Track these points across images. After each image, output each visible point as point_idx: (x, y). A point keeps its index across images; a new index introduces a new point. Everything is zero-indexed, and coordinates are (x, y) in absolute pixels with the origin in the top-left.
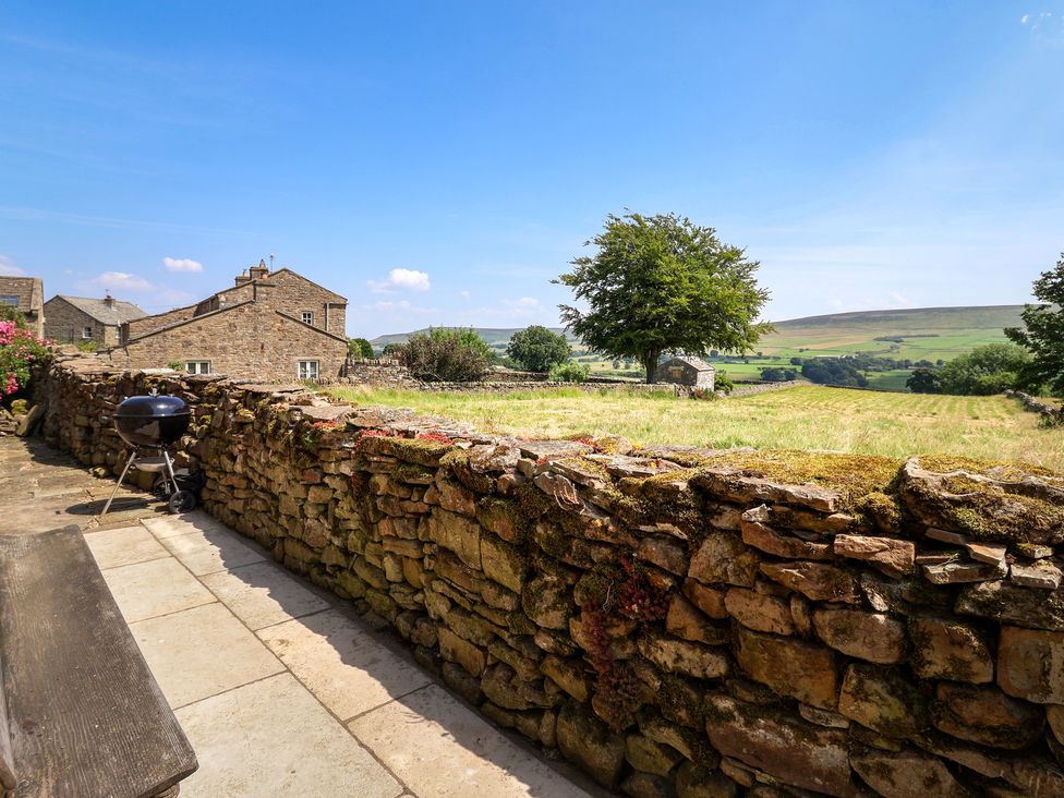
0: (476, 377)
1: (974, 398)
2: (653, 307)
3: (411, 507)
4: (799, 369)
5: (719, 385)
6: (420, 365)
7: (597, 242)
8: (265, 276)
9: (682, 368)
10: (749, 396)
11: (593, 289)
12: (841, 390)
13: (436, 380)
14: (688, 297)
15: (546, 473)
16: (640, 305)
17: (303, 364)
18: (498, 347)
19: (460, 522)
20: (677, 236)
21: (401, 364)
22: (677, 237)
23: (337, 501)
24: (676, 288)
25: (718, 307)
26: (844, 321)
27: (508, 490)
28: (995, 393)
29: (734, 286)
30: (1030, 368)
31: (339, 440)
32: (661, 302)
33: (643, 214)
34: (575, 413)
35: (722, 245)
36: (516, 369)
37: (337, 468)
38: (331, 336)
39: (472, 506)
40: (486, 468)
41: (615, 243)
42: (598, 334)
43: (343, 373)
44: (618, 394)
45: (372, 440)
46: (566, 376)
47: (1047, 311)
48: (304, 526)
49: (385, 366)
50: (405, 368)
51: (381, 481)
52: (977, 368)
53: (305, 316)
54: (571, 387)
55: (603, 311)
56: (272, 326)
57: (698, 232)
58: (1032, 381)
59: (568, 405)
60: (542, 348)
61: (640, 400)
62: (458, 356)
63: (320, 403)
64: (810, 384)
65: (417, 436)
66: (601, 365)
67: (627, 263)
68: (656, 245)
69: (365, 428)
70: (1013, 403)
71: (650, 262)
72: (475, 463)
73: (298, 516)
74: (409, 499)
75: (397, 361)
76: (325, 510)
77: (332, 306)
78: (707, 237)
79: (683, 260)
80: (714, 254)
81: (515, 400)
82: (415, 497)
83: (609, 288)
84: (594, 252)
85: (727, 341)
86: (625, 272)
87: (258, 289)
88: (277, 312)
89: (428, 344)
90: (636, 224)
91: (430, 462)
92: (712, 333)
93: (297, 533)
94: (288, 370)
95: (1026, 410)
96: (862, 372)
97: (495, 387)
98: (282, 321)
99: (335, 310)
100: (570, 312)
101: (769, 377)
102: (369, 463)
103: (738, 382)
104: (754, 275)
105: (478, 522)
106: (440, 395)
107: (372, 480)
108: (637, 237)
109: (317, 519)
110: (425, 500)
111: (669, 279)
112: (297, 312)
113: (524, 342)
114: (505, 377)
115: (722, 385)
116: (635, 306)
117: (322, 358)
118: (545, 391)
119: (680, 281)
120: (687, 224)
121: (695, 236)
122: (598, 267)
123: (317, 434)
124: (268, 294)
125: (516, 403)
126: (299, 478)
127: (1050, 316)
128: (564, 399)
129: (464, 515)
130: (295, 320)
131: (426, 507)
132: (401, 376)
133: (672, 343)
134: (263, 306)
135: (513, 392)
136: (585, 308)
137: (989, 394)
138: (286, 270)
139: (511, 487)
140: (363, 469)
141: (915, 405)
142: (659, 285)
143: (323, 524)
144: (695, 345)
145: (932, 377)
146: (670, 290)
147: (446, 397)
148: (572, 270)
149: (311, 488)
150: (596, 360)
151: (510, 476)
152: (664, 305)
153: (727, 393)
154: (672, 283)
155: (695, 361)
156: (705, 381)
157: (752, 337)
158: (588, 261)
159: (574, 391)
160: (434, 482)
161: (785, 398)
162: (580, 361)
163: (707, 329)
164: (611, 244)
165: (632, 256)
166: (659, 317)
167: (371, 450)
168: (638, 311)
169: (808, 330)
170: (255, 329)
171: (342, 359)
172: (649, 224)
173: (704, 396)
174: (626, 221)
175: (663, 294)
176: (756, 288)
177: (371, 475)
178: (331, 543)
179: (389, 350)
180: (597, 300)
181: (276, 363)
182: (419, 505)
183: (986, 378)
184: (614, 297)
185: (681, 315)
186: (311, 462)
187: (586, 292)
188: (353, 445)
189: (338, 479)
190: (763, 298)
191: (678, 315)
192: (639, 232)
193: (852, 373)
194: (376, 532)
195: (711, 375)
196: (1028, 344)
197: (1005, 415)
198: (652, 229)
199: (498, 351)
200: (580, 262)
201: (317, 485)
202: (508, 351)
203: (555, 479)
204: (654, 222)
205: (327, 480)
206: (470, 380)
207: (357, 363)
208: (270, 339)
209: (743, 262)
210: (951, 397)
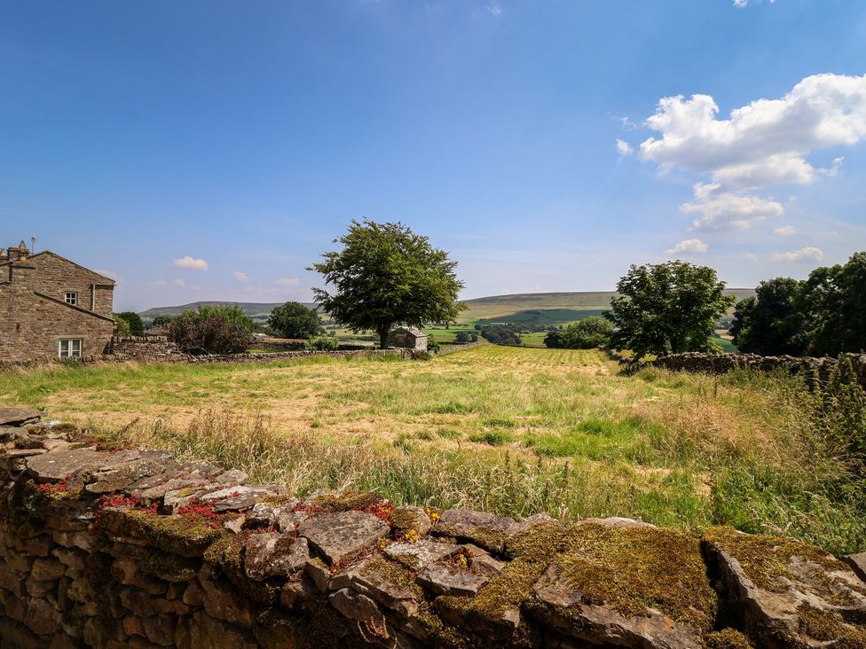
0: (241, 350)
1: (581, 351)
2: (385, 292)
3: (166, 606)
4: (480, 332)
5: (430, 347)
6: (189, 340)
7: (343, 241)
8: (24, 259)
9: (405, 335)
10: (450, 354)
11: (339, 276)
12: (507, 347)
13: (205, 353)
14: (410, 284)
15: (345, 590)
16: (375, 290)
17: (65, 343)
18: (260, 318)
19: (232, 636)
20: (400, 239)
21: (170, 340)
22: (402, 241)
23: (70, 580)
24: (402, 278)
25: (430, 293)
26: (506, 300)
27: (294, 604)
28: (592, 347)
29: (441, 278)
30: (617, 335)
31: (72, 509)
32: (392, 288)
33: (378, 222)
34: (328, 381)
35: (433, 249)
36: (276, 336)
37: (70, 539)
38: (96, 315)
39: (247, 617)
40: (266, 574)
41: (356, 243)
42: (344, 311)
43: (108, 349)
44: (360, 359)
45: (115, 514)
46: (319, 346)
47: (624, 300)
48: (26, 607)
49: (153, 342)
50: (174, 344)
51: (127, 569)
52: (583, 331)
53: (68, 295)
54: (322, 355)
55: (347, 294)
56: (30, 306)
57: (416, 238)
58: (618, 343)
59: (321, 371)
60: (298, 319)
61: (377, 363)
62: (224, 332)
63: (56, 443)
64: (488, 343)
65: (175, 510)
66: (344, 332)
67: (365, 258)
68: (387, 246)
69: (108, 493)
70: (603, 354)
71: (382, 258)
72: (251, 567)
73: (18, 594)
74: (164, 596)
75: (165, 338)
76: (54, 588)
77: (98, 287)
78: (422, 242)
79: (406, 258)
80: (427, 254)
81: (277, 369)
82: (172, 594)
83: (352, 277)
84: (341, 249)
85: (437, 317)
86: (364, 265)
87: (14, 270)
88: (35, 293)
89: (196, 322)
90: (372, 229)
91: (192, 554)
92: (427, 311)
93: (18, 614)
94: (48, 348)
95: (611, 359)
96: (517, 334)
97: (259, 357)
98: (42, 302)
99: (102, 290)
100: (321, 294)
101: (461, 339)
102: (112, 544)
103: (442, 343)
104: (454, 271)
105: (255, 640)
106: (207, 367)
107: (115, 565)
108: (373, 239)
109: (45, 598)
110: (185, 600)
111: (396, 271)
112: (61, 292)
113: (282, 315)
114: (267, 346)
115: (432, 346)
116: (371, 290)
117: (86, 337)
118: (302, 359)
119: (404, 273)
120: (409, 231)
121: (414, 241)
122: (343, 259)
123: (42, 500)
124: (25, 275)
125: (278, 372)
126: (20, 548)
127: (626, 304)
128: (317, 366)
129: (237, 627)
130: (56, 301)
131: (187, 609)
132: (169, 352)
133: (399, 318)
134: (20, 288)
135: (274, 360)
136: (333, 291)
137: (589, 348)
138: (48, 253)
139: (298, 599)
140: (102, 550)
141: (551, 356)
142: (389, 276)
143: (52, 606)
144: (415, 320)
145: (558, 337)
146: (397, 279)
147: (213, 368)
148: (323, 261)
149: (37, 563)
150: (340, 328)
151: (296, 586)
152: (393, 290)
153: (436, 352)
154: (399, 274)
155: (414, 330)
156: (421, 346)
157: (453, 314)
158: (336, 255)
159: (325, 358)
160: (196, 579)
161: (473, 355)
162: (327, 328)
163: (424, 307)
164: (353, 243)
165: (369, 253)
166: (390, 299)
167: (115, 527)
168: (374, 294)
169: (484, 307)
170: (10, 309)
171: (108, 337)
172: (382, 230)
173: (421, 356)
174: (364, 226)
175: (392, 282)
176: (455, 280)
177: (113, 559)
178: (61, 631)
179: (160, 321)
180: (342, 285)
181: (33, 342)
182: (177, 605)
183: (587, 338)
184: (356, 283)
185: (406, 297)
186: (36, 531)
187: (334, 278)
188: (91, 516)
189: (70, 554)
190: (460, 286)
191: (403, 298)
192: (374, 234)
193: (512, 335)
194: (120, 632)
195: (425, 339)
196: (615, 321)
197: (600, 363)
198: (384, 233)
199: (260, 321)
200: (329, 255)
201: (44, 559)
202: (269, 322)
203: (357, 600)
204: (386, 229)
205: (56, 553)
206: (235, 352)
207: (123, 340)
208: (26, 319)
209: (448, 262)
210: (570, 351)
